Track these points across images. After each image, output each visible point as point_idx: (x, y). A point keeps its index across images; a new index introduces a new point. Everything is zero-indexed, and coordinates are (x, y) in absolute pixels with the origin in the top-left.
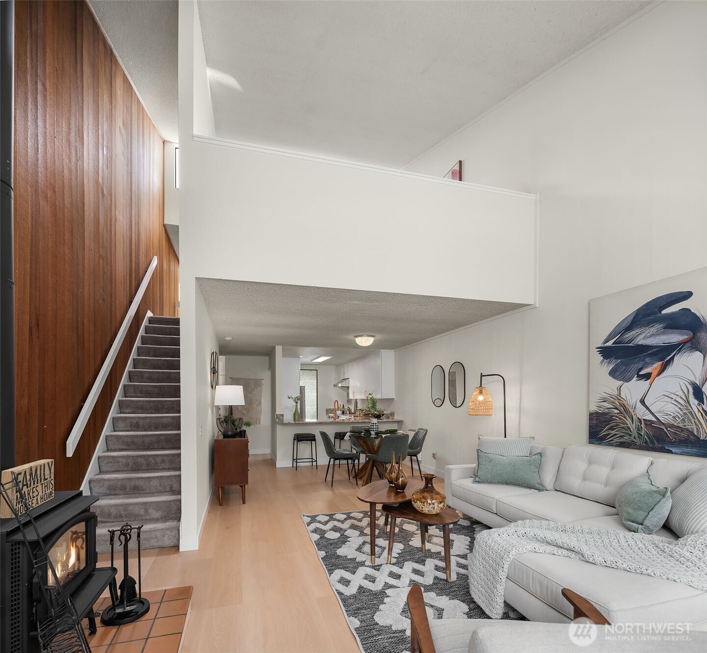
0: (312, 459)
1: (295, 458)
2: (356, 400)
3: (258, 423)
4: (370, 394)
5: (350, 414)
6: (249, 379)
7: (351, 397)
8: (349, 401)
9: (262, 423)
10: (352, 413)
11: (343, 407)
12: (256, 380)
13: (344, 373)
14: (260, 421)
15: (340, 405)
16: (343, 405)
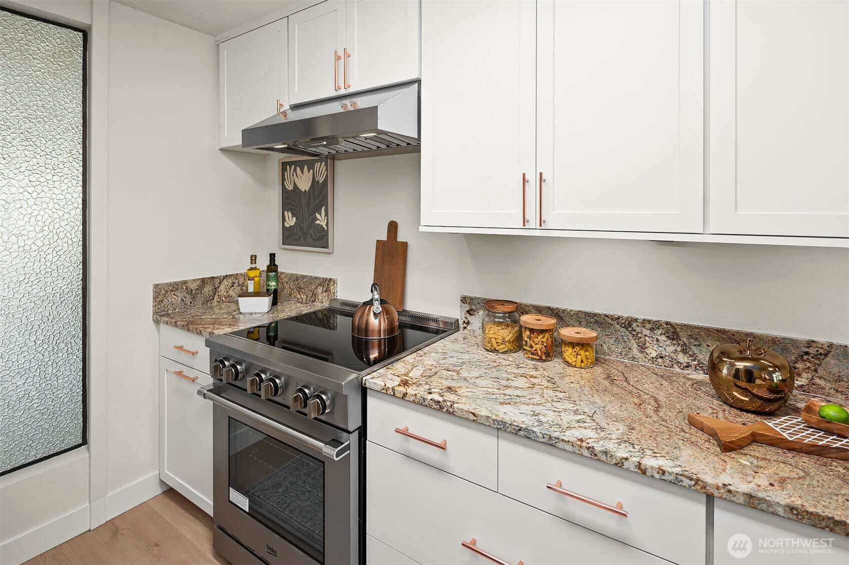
15: (254, 259)
16: (272, 256)
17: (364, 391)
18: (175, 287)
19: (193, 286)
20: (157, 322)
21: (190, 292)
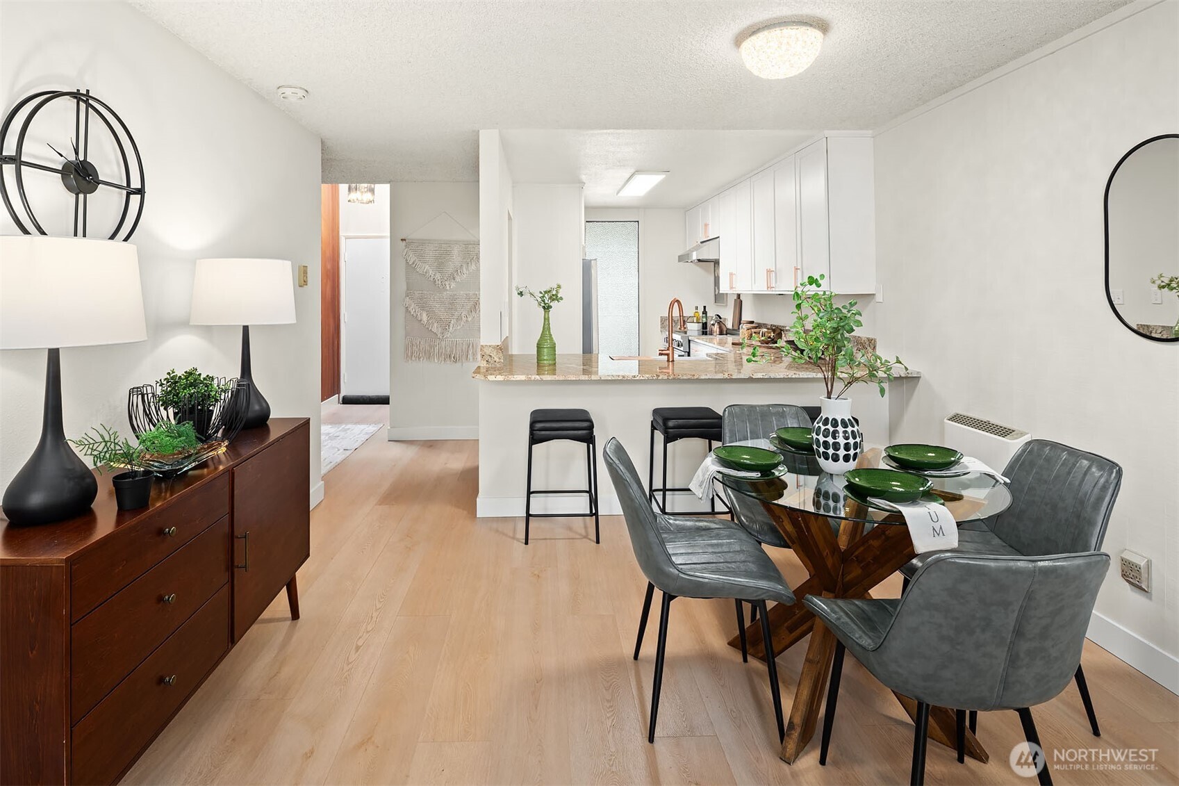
0: (589, 493)
2: (739, 296)
3: (470, 356)
4: (812, 281)
5: (721, 333)
6: (448, 243)
7: (724, 288)
8: (719, 298)
10: (729, 332)
11: (705, 312)
12: (467, 244)
13: (706, 225)
14: (474, 355)
15: (697, 308)
16: (705, 307)
17: (689, 341)
21: (674, 321)
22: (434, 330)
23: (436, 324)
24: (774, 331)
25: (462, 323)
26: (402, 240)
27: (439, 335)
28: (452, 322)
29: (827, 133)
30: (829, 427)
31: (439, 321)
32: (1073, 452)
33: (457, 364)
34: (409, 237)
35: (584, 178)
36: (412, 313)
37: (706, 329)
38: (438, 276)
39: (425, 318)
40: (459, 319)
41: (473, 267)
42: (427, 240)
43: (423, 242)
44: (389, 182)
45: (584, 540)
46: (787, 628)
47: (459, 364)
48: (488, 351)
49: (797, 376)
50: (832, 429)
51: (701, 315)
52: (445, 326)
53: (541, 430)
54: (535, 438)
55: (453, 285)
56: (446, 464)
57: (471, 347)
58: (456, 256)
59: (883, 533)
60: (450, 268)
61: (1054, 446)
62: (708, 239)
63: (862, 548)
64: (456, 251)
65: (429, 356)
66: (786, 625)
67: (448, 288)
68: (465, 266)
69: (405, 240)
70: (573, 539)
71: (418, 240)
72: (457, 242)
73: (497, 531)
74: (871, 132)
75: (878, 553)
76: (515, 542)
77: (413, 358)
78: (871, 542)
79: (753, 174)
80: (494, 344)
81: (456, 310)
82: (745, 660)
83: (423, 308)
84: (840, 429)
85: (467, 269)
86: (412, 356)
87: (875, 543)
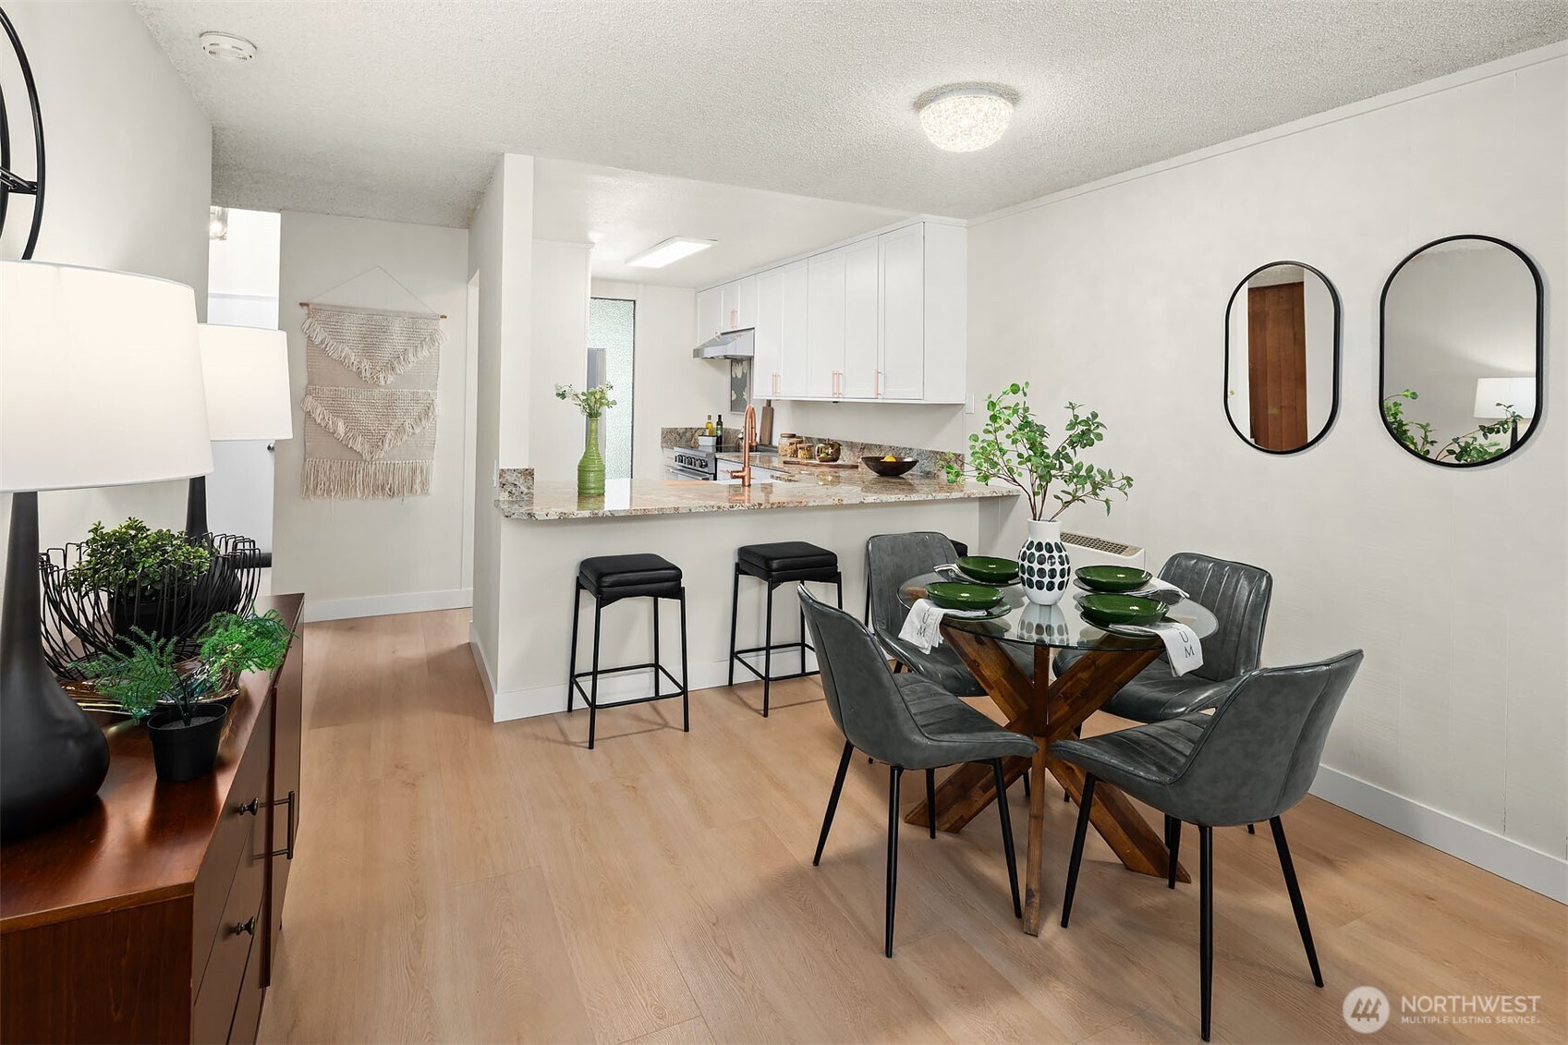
0: (656, 666)
1: (584, 664)
2: (769, 402)
3: (417, 487)
6: (384, 314)
7: (763, 392)
9: (433, 487)
11: (720, 423)
12: (415, 317)
13: (733, 313)
14: (424, 484)
15: (710, 417)
16: (720, 416)
17: (716, 459)
18: (671, 431)
19: (681, 432)
20: (662, 447)
21: (679, 435)
22: (358, 447)
23: (360, 439)
24: (832, 446)
25: (405, 437)
26: (301, 304)
27: (367, 456)
28: (389, 436)
29: (925, 216)
30: (1044, 552)
31: (367, 433)
32: (1219, 564)
33: (395, 500)
34: (316, 301)
35: (594, 236)
36: (319, 421)
37: (721, 443)
38: (366, 364)
39: (341, 429)
40: (400, 430)
41: (425, 353)
42: (347, 307)
43: (340, 311)
44: (280, 211)
45: (666, 729)
46: (980, 788)
47: (396, 500)
48: (510, 478)
49: (908, 499)
50: (1047, 555)
51: (715, 426)
52: (378, 442)
53: (612, 585)
54: (604, 596)
55: (391, 379)
56: (393, 652)
57: (418, 472)
58: (397, 336)
59: (1094, 662)
60: (386, 353)
61: (1200, 558)
62: (736, 329)
63: (1069, 684)
64: (396, 328)
65: (346, 487)
66: (979, 785)
67: (383, 383)
68: (411, 350)
69: (307, 305)
70: (650, 731)
71: (332, 306)
72: (398, 314)
73: (537, 738)
74: (965, 221)
75: (1087, 685)
76: (572, 747)
77: (319, 492)
78: (1080, 675)
79: (811, 254)
80: (521, 467)
81: (395, 417)
82: (933, 836)
83: (337, 413)
84: (1055, 554)
85: (415, 355)
86: (315, 488)
87: (1084, 675)
